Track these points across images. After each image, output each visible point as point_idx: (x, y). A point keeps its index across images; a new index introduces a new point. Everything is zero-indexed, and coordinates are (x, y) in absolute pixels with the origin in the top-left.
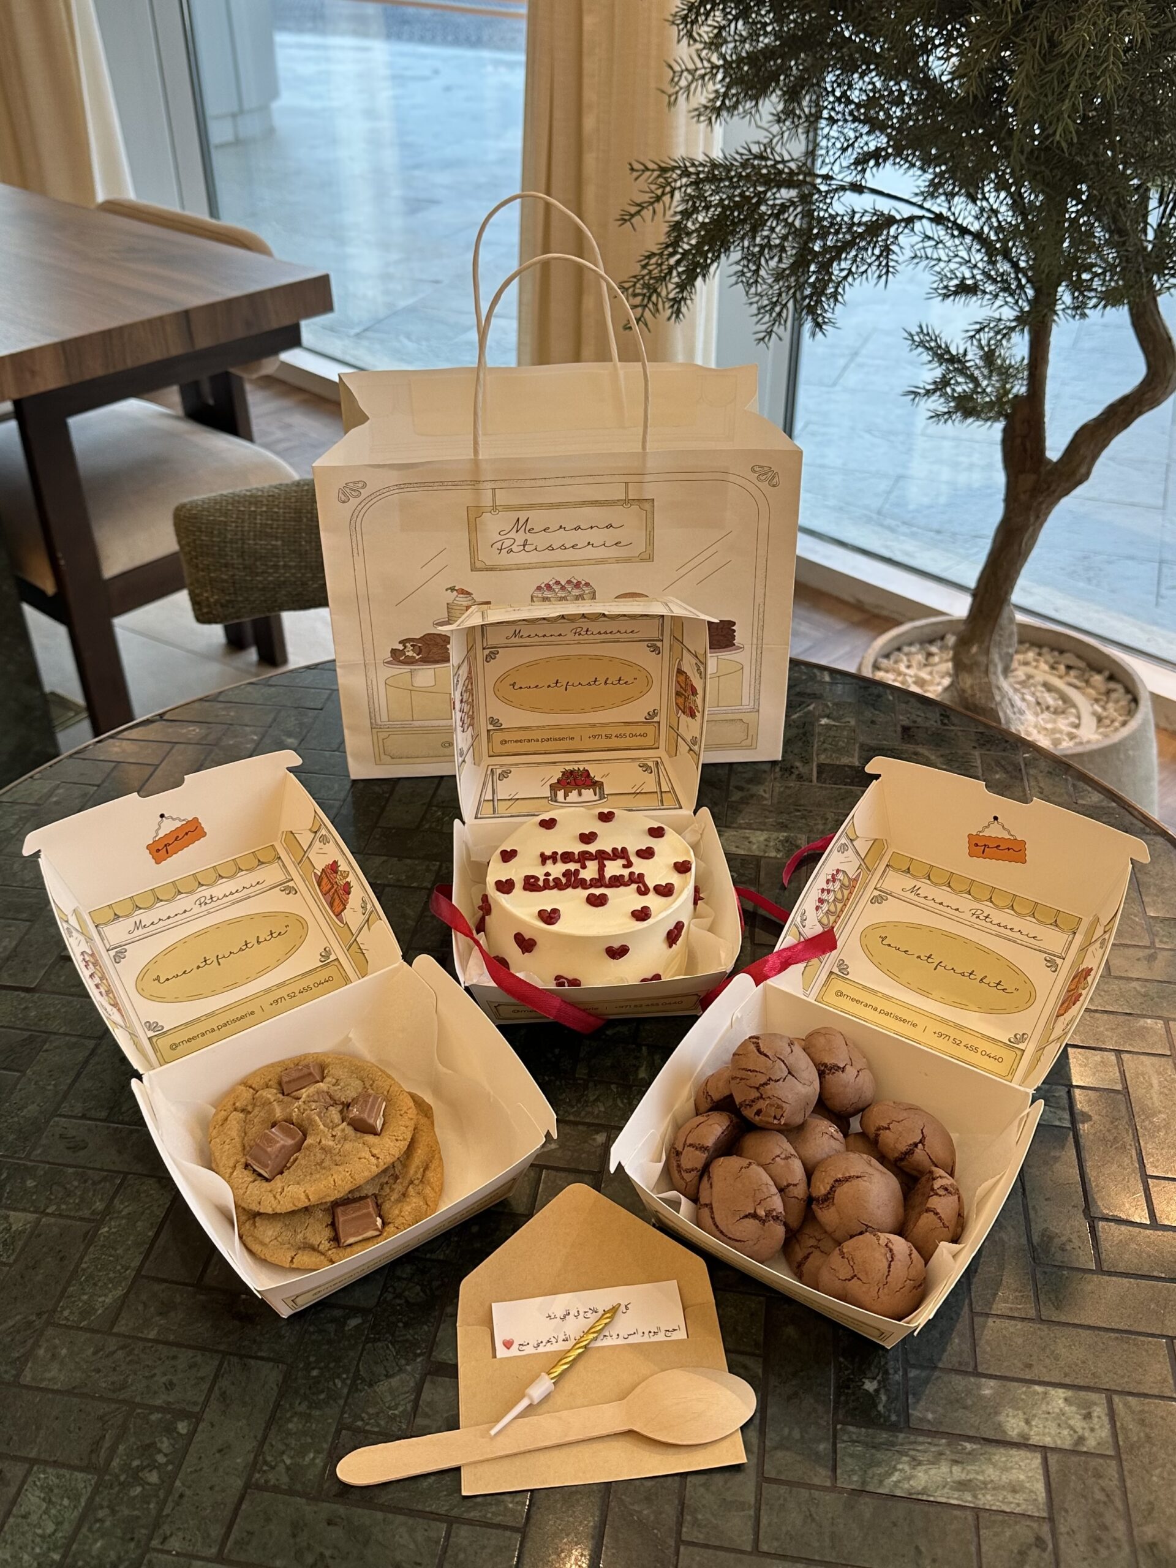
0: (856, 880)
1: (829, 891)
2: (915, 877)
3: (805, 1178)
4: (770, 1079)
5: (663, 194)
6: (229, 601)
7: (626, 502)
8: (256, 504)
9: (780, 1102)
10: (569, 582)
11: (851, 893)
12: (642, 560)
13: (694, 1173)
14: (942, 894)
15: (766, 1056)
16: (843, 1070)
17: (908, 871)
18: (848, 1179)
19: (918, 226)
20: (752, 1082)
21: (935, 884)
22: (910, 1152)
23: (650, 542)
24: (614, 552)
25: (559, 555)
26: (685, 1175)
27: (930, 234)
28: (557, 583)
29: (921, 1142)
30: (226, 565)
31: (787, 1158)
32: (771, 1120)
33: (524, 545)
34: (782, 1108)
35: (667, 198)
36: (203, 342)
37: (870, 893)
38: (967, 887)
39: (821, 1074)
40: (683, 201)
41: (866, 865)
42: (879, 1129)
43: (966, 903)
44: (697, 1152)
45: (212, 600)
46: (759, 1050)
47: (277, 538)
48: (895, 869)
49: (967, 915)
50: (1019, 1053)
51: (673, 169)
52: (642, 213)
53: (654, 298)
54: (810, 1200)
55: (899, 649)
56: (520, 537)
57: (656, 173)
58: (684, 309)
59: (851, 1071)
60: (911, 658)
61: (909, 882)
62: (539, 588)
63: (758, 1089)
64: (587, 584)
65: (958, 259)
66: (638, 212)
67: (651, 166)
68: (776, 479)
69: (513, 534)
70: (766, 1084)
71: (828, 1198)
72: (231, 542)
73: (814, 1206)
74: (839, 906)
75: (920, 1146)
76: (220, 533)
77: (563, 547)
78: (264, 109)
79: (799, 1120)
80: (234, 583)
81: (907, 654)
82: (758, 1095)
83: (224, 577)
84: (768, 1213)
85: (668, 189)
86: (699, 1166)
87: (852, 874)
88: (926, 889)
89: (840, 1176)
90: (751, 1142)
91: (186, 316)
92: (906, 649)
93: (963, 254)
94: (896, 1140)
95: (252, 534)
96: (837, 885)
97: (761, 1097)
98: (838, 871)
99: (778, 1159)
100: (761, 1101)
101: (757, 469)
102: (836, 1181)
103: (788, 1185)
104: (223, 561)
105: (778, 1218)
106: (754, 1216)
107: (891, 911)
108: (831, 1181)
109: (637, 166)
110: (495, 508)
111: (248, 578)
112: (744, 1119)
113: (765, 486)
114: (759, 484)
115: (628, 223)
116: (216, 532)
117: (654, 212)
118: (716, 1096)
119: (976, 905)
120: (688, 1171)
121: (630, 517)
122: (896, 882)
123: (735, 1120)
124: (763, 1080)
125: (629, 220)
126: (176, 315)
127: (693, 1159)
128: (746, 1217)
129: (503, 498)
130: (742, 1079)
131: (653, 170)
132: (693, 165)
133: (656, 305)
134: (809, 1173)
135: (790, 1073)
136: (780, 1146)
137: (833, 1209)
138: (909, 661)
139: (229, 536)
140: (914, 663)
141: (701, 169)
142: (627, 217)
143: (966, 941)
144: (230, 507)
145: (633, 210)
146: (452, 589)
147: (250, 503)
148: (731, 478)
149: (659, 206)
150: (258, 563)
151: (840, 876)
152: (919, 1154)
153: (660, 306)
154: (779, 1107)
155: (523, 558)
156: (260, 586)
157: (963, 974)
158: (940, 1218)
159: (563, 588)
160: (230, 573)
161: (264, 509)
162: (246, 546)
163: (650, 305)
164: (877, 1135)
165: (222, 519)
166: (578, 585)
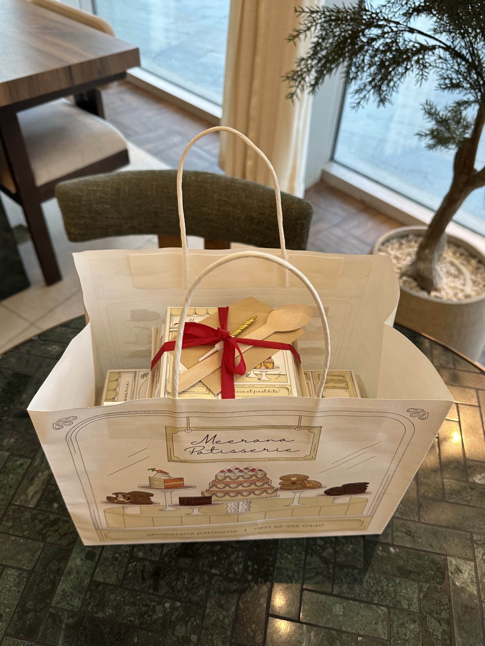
5: (312, 26)
7: (299, 427)
10: (246, 469)
12: (306, 460)
19: (437, 51)
23: (315, 450)
24: (284, 455)
25: (239, 456)
27: (442, 56)
28: (237, 469)
33: (212, 450)
35: (313, 29)
40: (321, 29)
51: (317, 12)
52: (300, 36)
53: (302, 82)
56: (209, 446)
57: (308, 14)
62: (222, 471)
64: (260, 470)
65: (453, 70)
66: (298, 36)
67: (306, 10)
69: (203, 444)
77: (244, 451)
85: (314, 24)
91: (69, 69)
93: (456, 67)
109: (299, 9)
110: (188, 428)
115: (292, 42)
117: (306, 36)
121: (300, 436)
125: (293, 40)
129: (194, 422)
131: (307, 12)
132: (328, 11)
133: (303, 86)
141: (332, 13)
142: (291, 38)
145: (295, 33)
146: (153, 470)
149: (308, 33)
155: (211, 456)
159: (241, 471)
163: (300, 86)
166: (253, 470)
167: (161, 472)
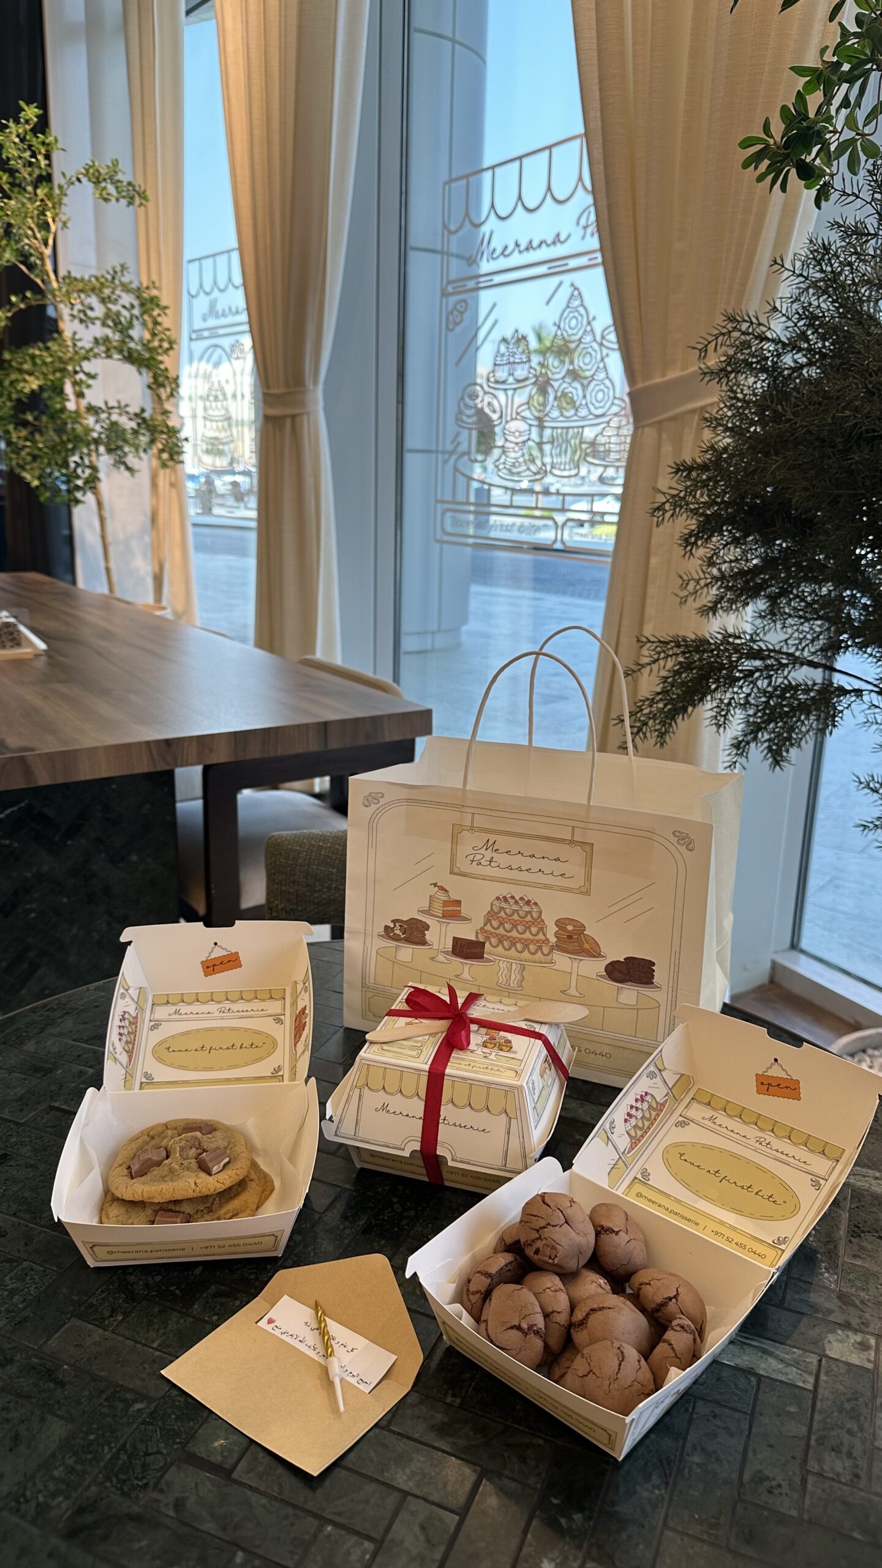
0: (663, 1105)
1: (637, 1109)
2: (714, 1109)
3: (568, 1309)
4: (549, 1224)
5: (659, 658)
6: (291, 909)
7: (572, 842)
8: (324, 841)
9: (554, 1244)
10: (522, 899)
11: (658, 1115)
12: (581, 893)
13: (478, 1295)
14: (736, 1125)
15: (548, 1205)
16: (617, 1233)
17: (709, 1104)
18: (601, 1309)
20: (533, 1225)
21: (730, 1116)
22: (663, 1305)
23: (588, 878)
24: (559, 882)
25: (515, 875)
26: (471, 1297)
28: (513, 897)
29: (675, 1297)
30: (294, 882)
31: (556, 1291)
32: (547, 1259)
33: (491, 861)
34: (556, 1249)
35: (662, 662)
36: (335, 744)
37: (675, 1117)
38: (754, 1120)
39: (598, 1234)
41: (674, 1093)
42: (641, 1284)
43: (752, 1132)
44: (482, 1277)
45: (280, 907)
46: (544, 1202)
47: (333, 867)
48: (699, 1102)
49: (752, 1142)
50: (780, 1252)
51: (669, 642)
52: (642, 671)
54: (570, 1326)
55: (864, 1051)
56: (489, 854)
57: (656, 644)
58: (667, 739)
59: (623, 1238)
60: (874, 1059)
61: (708, 1113)
62: (498, 898)
63: (538, 1231)
64: (536, 904)
66: (639, 670)
67: (652, 639)
68: (692, 845)
69: (483, 851)
70: (544, 1227)
71: (583, 1323)
72: (301, 865)
73: (572, 1331)
74: (647, 1123)
75: (674, 1300)
76: (294, 858)
77: (520, 869)
78: (456, 630)
79: (572, 1265)
80: (297, 896)
81: (870, 1056)
82: (537, 1236)
83: (291, 890)
84: (530, 1327)
85: (663, 655)
86: (483, 1289)
87: (660, 1098)
88: (722, 1119)
89: (595, 1306)
90: (531, 1277)
91: (325, 725)
92: (870, 1052)
94: (654, 1294)
95: (316, 861)
96: (645, 1106)
97: (540, 1238)
98: (646, 1093)
99: (548, 1290)
100: (539, 1241)
101: (678, 834)
102: (592, 1310)
103: (553, 1312)
104: (292, 878)
105: (538, 1332)
106: (519, 1328)
107: (691, 1134)
108: (587, 1310)
109: (642, 638)
110: (472, 828)
111: (308, 894)
112: (526, 1258)
113: (683, 849)
114: (679, 847)
116: (291, 857)
117: (651, 671)
118: (509, 1241)
119: (760, 1134)
120: (474, 1293)
121: (576, 855)
122: (697, 1112)
123: (519, 1259)
124: (543, 1224)
125: (632, 674)
126: (318, 724)
127: (480, 1283)
128: (512, 1328)
129: (479, 822)
130: (527, 1222)
131: (653, 642)
132: (685, 640)
133: (644, 734)
134: (573, 1307)
135: (566, 1222)
136: (552, 1282)
137: (585, 1332)
138: (872, 1062)
139: (300, 861)
140: (876, 1065)
141: (690, 643)
143: (749, 1161)
144: (305, 841)
145: (636, 668)
146: (435, 885)
147: (320, 840)
148: (656, 837)
149: (655, 667)
150: (317, 883)
151: (648, 1098)
152: (672, 1306)
153: (648, 735)
154: (554, 1248)
155: (489, 871)
156: (316, 900)
157: (742, 1187)
158: (673, 1349)
159: (516, 902)
160: (296, 888)
161: (329, 845)
162: (310, 870)
163: (641, 734)
164: (640, 1289)
165: (298, 848)
166: (528, 903)
167: (442, 888)
